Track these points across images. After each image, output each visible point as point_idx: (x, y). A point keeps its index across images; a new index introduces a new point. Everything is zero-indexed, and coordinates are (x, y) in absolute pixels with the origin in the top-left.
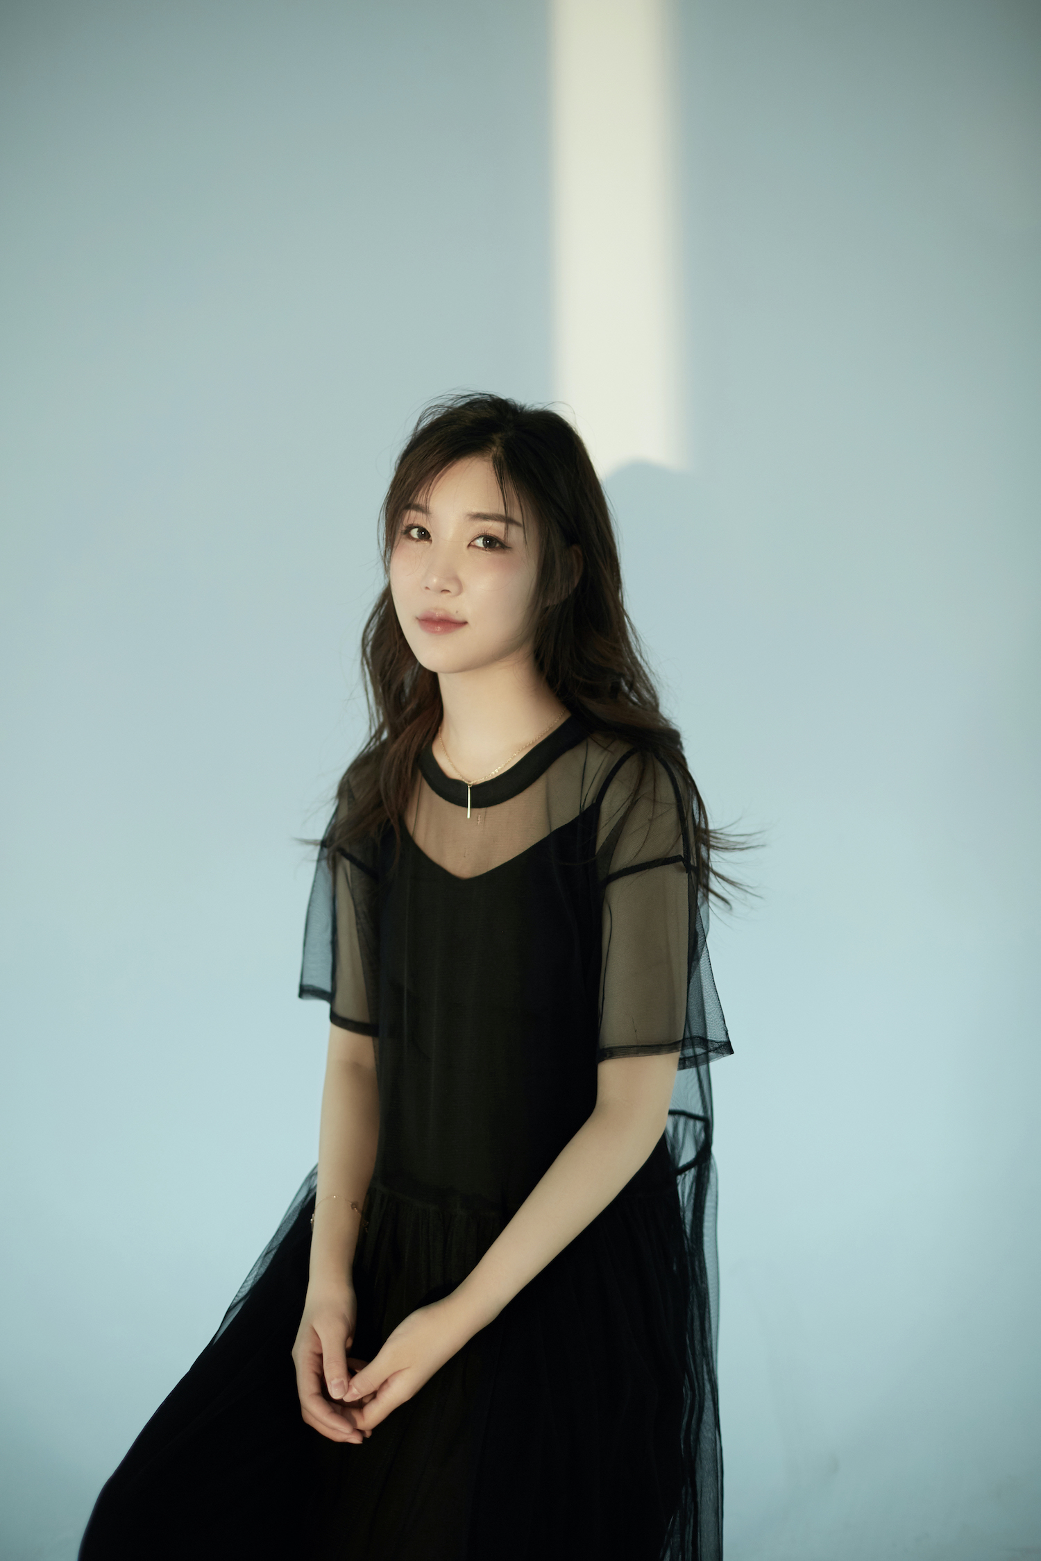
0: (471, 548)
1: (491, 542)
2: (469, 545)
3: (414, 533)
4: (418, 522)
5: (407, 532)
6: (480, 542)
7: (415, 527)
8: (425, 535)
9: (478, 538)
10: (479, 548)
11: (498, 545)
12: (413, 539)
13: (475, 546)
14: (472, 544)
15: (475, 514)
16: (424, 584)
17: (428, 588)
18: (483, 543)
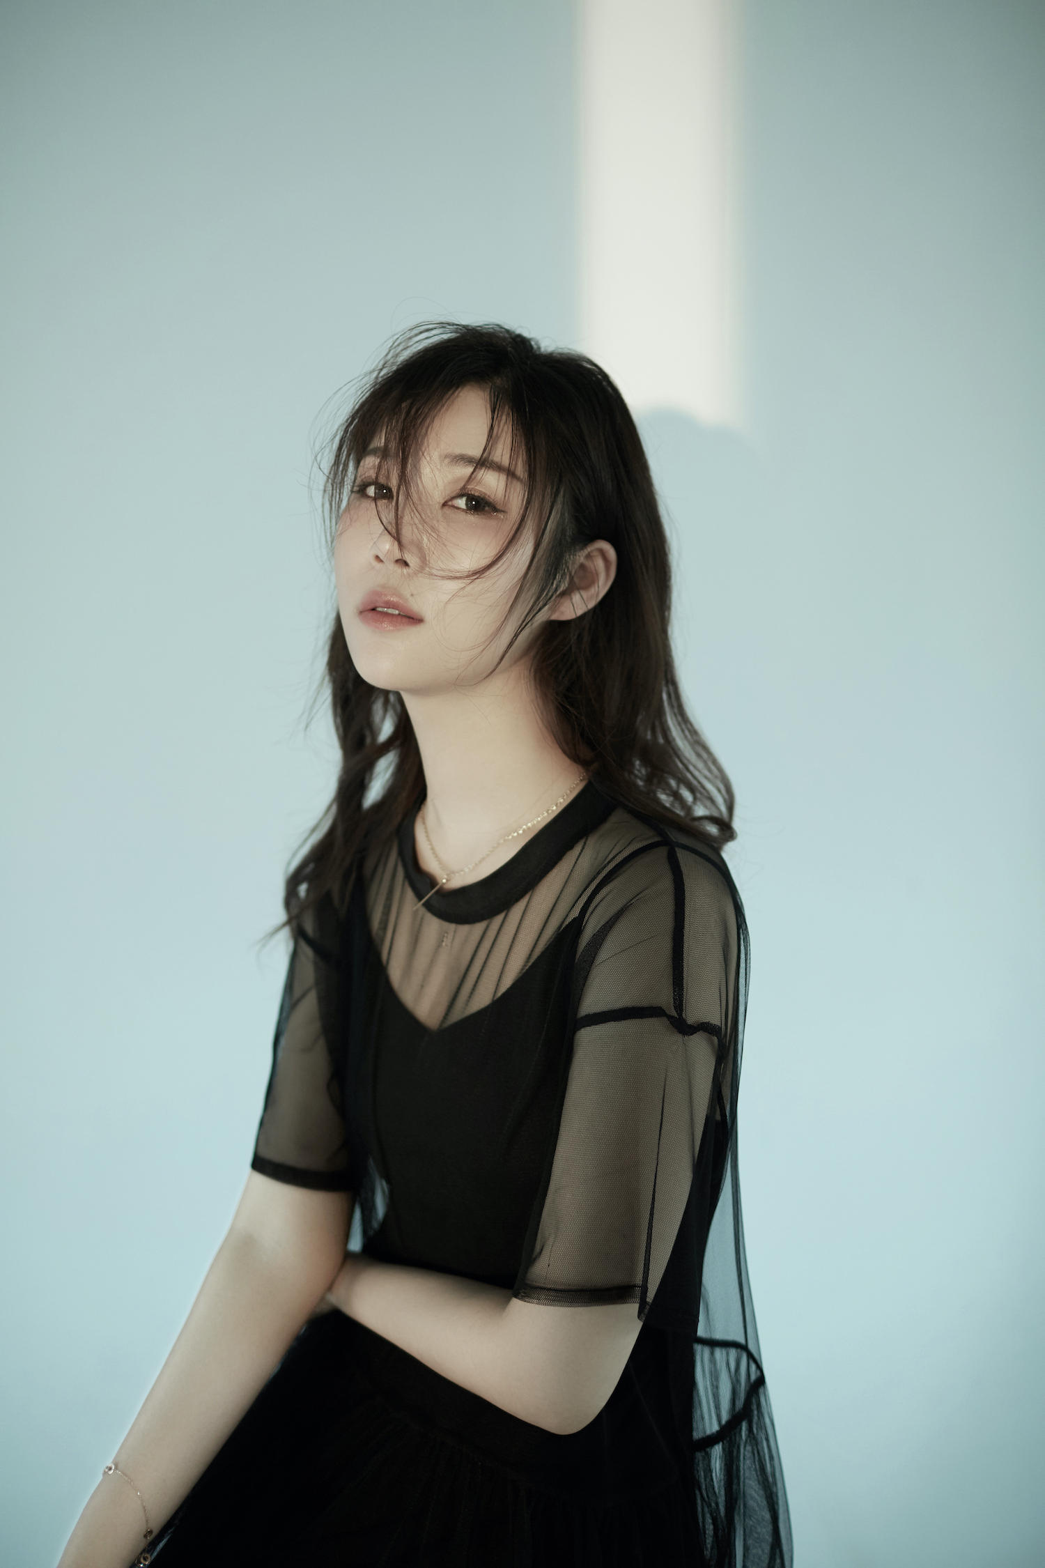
0: (446, 507)
1: (478, 504)
5: (362, 490)
6: (461, 503)
8: (386, 492)
9: (459, 497)
10: (459, 508)
11: (487, 508)
12: (369, 497)
13: (453, 506)
14: (450, 503)
15: (456, 457)
16: (374, 552)
17: (377, 557)
18: (467, 504)
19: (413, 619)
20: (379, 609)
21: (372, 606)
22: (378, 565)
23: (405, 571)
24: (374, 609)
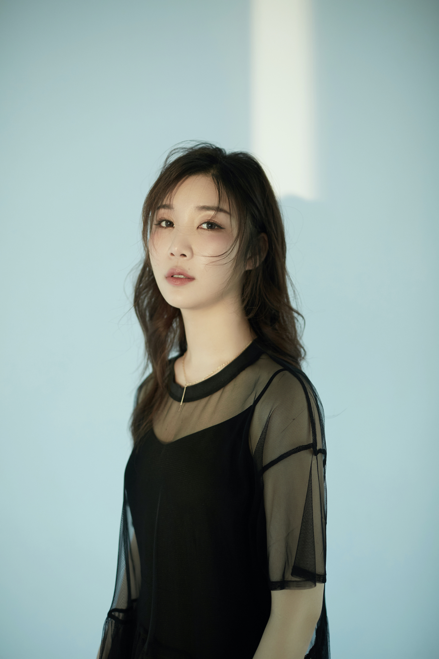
0: (199, 229)
1: (212, 225)
2: (198, 228)
3: (164, 224)
4: (166, 217)
5: (159, 224)
6: (205, 226)
7: (163, 221)
8: (170, 224)
9: (203, 223)
10: (204, 229)
11: (216, 227)
12: (163, 227)
13: (202, 228)
14: (200, 227)
15: (201, 207)
16: (170, 252)
17: (172, 254)
18: (207, 226)
19: (191, 279)
20: (175, 276)
21: (172, 275)
22: (172, 257)
23: (185, 258)
24: (172, 276)
